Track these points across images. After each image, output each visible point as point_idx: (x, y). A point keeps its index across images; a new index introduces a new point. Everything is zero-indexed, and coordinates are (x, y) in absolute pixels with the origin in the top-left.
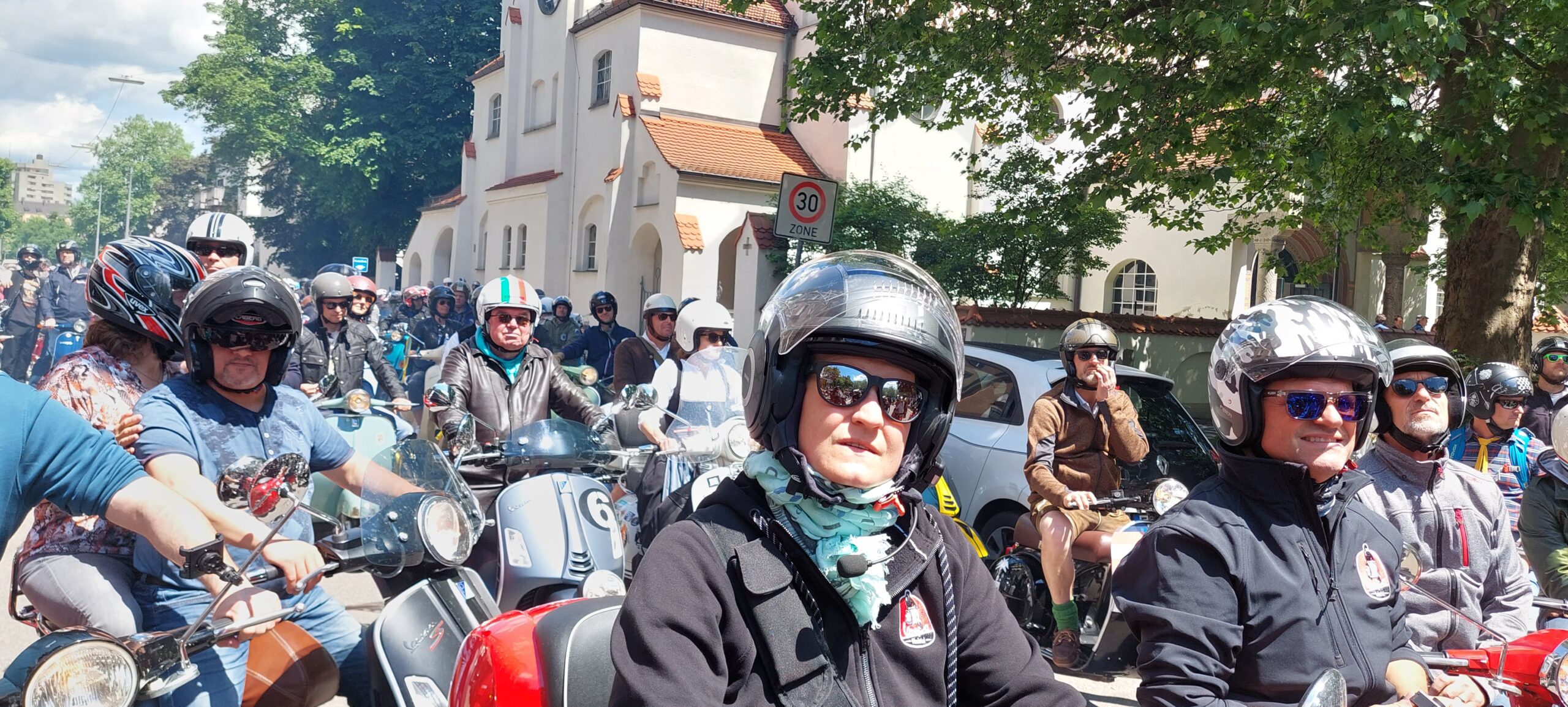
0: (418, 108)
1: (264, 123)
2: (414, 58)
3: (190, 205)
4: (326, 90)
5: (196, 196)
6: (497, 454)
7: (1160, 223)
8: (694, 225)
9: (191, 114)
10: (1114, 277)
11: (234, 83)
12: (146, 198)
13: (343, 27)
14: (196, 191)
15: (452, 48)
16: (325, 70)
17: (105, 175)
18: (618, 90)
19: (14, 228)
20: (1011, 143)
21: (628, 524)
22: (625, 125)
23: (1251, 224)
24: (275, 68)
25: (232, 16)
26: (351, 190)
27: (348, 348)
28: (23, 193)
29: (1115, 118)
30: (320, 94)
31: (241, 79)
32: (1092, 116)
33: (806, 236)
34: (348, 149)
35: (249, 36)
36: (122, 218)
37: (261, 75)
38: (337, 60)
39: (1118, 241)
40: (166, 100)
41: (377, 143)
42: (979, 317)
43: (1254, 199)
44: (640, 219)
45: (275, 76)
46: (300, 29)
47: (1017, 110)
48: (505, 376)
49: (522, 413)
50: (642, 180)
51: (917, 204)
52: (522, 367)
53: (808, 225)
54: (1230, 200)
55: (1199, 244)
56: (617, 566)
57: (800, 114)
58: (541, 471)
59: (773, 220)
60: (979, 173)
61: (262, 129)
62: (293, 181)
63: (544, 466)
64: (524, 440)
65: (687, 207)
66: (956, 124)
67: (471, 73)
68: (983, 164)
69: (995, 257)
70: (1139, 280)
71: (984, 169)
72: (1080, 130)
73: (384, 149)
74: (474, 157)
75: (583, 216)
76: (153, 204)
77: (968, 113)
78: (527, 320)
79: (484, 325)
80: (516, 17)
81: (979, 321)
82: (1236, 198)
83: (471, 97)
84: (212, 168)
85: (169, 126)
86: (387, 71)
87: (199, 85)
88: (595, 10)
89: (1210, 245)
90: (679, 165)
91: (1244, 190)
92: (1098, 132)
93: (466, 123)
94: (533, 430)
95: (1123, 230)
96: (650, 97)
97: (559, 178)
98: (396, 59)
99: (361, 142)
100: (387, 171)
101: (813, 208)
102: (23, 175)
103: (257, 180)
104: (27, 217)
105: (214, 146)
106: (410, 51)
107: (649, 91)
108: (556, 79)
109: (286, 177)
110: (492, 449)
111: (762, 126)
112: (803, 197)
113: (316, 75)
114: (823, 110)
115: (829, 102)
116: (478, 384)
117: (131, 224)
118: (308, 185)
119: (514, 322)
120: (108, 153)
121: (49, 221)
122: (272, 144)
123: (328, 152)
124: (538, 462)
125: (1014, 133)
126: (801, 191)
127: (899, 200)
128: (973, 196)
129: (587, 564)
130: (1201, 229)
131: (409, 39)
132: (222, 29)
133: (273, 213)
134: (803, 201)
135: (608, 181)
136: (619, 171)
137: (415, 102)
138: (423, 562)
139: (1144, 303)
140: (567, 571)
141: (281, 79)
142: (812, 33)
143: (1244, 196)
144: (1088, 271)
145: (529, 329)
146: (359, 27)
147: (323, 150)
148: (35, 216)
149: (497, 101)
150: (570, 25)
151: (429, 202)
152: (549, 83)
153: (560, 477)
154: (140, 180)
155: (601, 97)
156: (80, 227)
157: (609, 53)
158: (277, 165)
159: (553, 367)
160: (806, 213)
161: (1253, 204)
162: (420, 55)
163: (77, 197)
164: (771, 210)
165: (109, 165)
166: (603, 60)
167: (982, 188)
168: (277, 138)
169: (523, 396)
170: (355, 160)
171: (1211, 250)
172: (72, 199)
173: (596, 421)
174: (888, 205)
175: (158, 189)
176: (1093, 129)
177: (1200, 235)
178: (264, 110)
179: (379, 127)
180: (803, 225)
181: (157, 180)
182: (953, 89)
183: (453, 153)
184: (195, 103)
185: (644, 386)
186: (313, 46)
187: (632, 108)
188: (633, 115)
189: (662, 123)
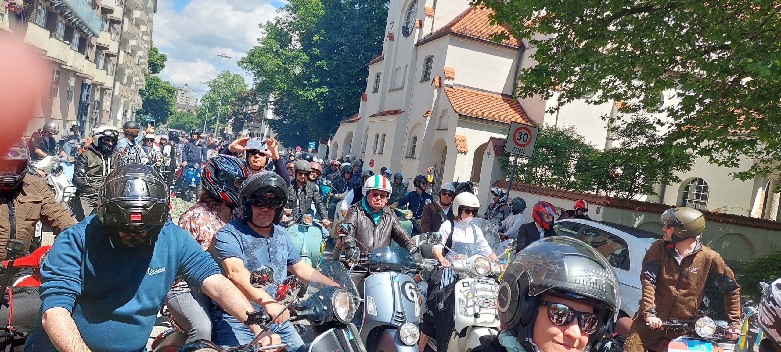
0: (344, 77)
1: (278, 79)
2: (344, 53)
3: (244, 111)
4: (306, 65)
5: (247, 107)
6: (366, 259)
7: (714, 162)
8: (464, 141)
9: (249, 72)
10: (684, 186)
11: (268, 60)
12: (227, 106)
13: (316, 38)
14: (247, 105)
15: (361, 50)
16: (306, 57)
17: (212, 95)
18: (434, 75)
19: (174, 115)
20: (634, 114)
21: (423, 296)
22: (436, 91)
23: (768, 167)
24: (285, 55)
25: (270, 31)
26: (312, 112)
27: (305, 194)
28: (178, 100)
29: (693, 109)
30: (303, 67)
31: (271, 59)
32: (680, 107)
33: (520, 153)
34: (312, 92)
35: (276, 40)
36: (216, 114)
37: (279, 57)
38: (311, 53)
39: (689, 169)
40: (239, 65)
41: (325, 91)
42: (608, 202)
43: (771, 154)
44: (438, 135)
45: (285, 58)
46: (297, 37)
47: (638, 97)
48: (373, 221)
49: (379, 239)
50: (441, 117)
51: (579, 140)
52: (381, 217)
53: (522, 148)
54: (756, 153)
55: (736, 175)
56: (417, 320)
57: (524, 94)
58: (385, 270)
59: (504, 141)
60: (614, 128)
61: (277, 81)
62: (288, 104)
63: (386, 268)
64: (379, 255)
65: (461, 132)
66: (604, 102)
67: (368, 62)
68: (617, 123)
69: (619, 171)
70: (699, 188)
71: (617, 126)
72: (672, 112)
73: (327, 94)
74: (366, 100)
75: (411, 132)
76: (229, 109)
77: (611, 97)
78: (385, 196)
79: (366, 197)
80: (391, 37)
81: (608, 204)
82: (760, 153)
83: (367, 72)
84: (255, 95)
85: (239, 76)
86: (332, 59)
87: (253, 60)
88: (428, 36)
89: (743, 176)
90: (459, 111)
91: (765, 149)
92: (682, 115)
93: (364, 84)
94: (383, 250)
95: (692, 164)
96: (449, 78)
97: (403, 113)
98: (336, 53)
99: (318, 90)
100: (327, 104)
101: (525, 140)
102: (179, 92)
103: (273, 103)
104: (179, 110)
105: (257, 86)
106: (343, 50)
107: (449, 75)
108: (406, 67)
109: (285, 102)
110: (364, 256)
111: (502, 95)
112: (520, 134)
113: (302, 59)
114: (536, 93)
115: (539, 89)
116: (361, 223)
117: (220, 117)
118: (293, 108)
119: (379, 197)
120: (215, 87)
121: (187, 112)
122: (281, 88)
123: (304, 93)
124: (384, 265)
125: (636, 109)
126: (519, 131)
127: (569, 137)
128: (609, 139)
129: (402, 318)
130: (738, 167)
131: (342, 45)
132: (265, 36)
133: (278, 118)
134: (520, 136)
135: (425, 117)
136: (431, 112)
137: (342, 74)
138: (333, 320)
139: (700, 201)
140: (393, 320)
141: (288, 60)
142: (534, 55)
143: (765, 152)
144: (671, 183)
145: (385, 200)
146: (323, 38)
147: (302, 92)
148: (182, 110)
149: (378, 75)
150: (415, 42)
151: (344, 120)
152: (403, 69)
153: (393, 274)
154: (226, 98)
155: (426, 77)
156: (199, 116)
157: (432, 56)
158: (282, 97)
159: (394, 219)
160: (521, 142)
161: (770, 156)
162: (347, 52)
163: (199, 104)
164: (503, 136)
165: (213, 91)
166: (429, 60)
167: (615, 135)
168: (283, 86)
169: (380, 231)
170: (314, 98)
171: (743, 179)
172: (197, 104)
173: (412, 247)
174: (564, 139)
175: (232, 103)
176: (680, 113)
177: (736, 170)
178: (279, 73)
179: (326, 84)
180: (519, 148)
181: (232, 99)
182: (604, 84)
183: (357, 98)
184: (251, 68)
185: (436, 233)
186: (302, 45)
187: (440, 83)
188: (440, 86)
189: (454, 91)
